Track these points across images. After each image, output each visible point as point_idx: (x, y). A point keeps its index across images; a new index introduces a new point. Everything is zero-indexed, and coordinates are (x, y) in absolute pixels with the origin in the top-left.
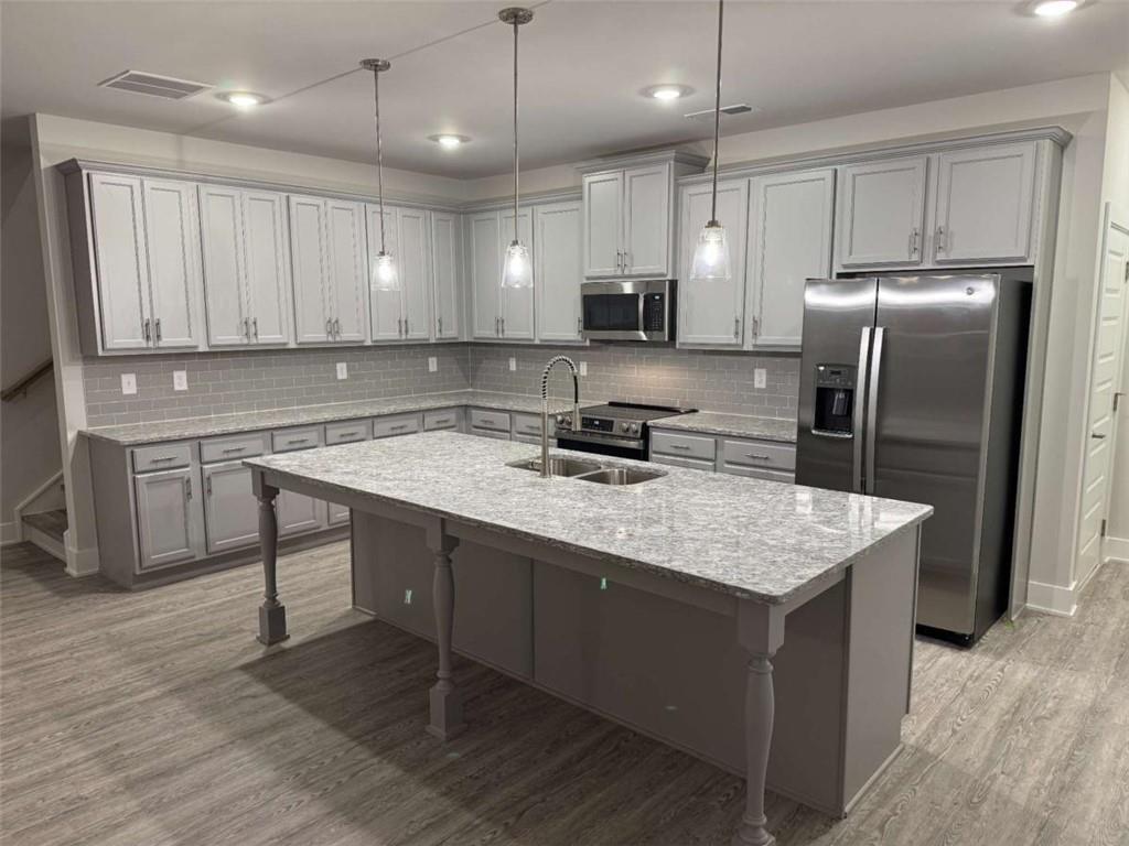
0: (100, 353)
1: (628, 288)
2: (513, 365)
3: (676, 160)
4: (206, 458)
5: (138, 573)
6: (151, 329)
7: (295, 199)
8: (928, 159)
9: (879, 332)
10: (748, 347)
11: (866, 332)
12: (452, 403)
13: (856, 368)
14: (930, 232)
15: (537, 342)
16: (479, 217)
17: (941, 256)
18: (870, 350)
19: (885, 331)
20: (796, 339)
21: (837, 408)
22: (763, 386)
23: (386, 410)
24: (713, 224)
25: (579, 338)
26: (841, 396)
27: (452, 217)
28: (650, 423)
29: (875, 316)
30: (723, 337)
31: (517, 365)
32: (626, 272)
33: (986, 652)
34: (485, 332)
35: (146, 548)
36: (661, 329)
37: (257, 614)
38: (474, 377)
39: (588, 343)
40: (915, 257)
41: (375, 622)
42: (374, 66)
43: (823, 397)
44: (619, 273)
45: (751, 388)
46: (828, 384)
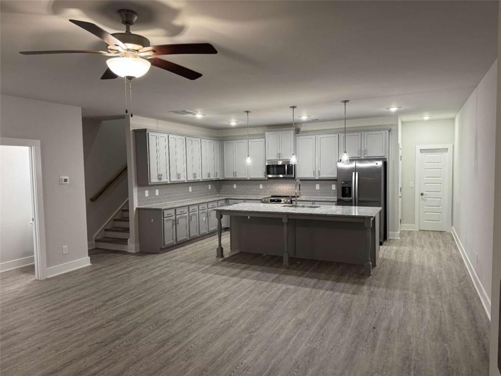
0: (149, 184)
1: (280, 163)
2: (235, 186)
3: (295, 130)
4: (177, 214)
5: (163, 247)
6: (160, 177)
7: (187, 138)
8: (361, 134)
9: (357, 173)
10: (317, 178)
11: (354, 173)
12: (224, 198)
13: (352, 182)
14: (363, 150)
15: (248, 179)
16: (227, 142)
17: (366, 156)
18: (355, 178)
19: (358, 174)
20: (335, 176)
21: (347, 192)
22: (319, 189)
23: (211, 200)
24: (345, 152)
25: (264, 177)
26: (347, 189)
27: (218, 142)
28: (292, 199)
29: (355, 170)
30: (309, 175)
31: (236, 186)
32: (281, 159)
33: (385, 245)
34: (229, 176)
35: (166, 240)
36: (292, 174)
37: (216, 250)
38: (219, 191)
39: (267, 179)
40: (360, 156)
41: (241, 253)
42: (247, 112)
43: (344, 189)
44: (278, 159)
45: (315, 190)
46: (345, 186)
